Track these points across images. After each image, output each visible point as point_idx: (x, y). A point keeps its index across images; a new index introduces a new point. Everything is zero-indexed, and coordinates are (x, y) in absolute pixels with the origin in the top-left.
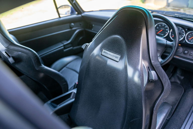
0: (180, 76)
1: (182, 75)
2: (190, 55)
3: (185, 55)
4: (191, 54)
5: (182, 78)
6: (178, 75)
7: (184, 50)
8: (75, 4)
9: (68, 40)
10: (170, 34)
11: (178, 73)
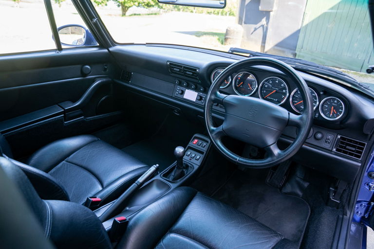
0: (301, 182)
1: (305, 180)
2: (326, 142)
3: (317, 141)
4: (328, 139)
5: (306, 185)
6: (297, 179)
7: (315, 131)
8: (95, 24)
9: (74, 101)
10: (291, 99)
11: (299, 175)
